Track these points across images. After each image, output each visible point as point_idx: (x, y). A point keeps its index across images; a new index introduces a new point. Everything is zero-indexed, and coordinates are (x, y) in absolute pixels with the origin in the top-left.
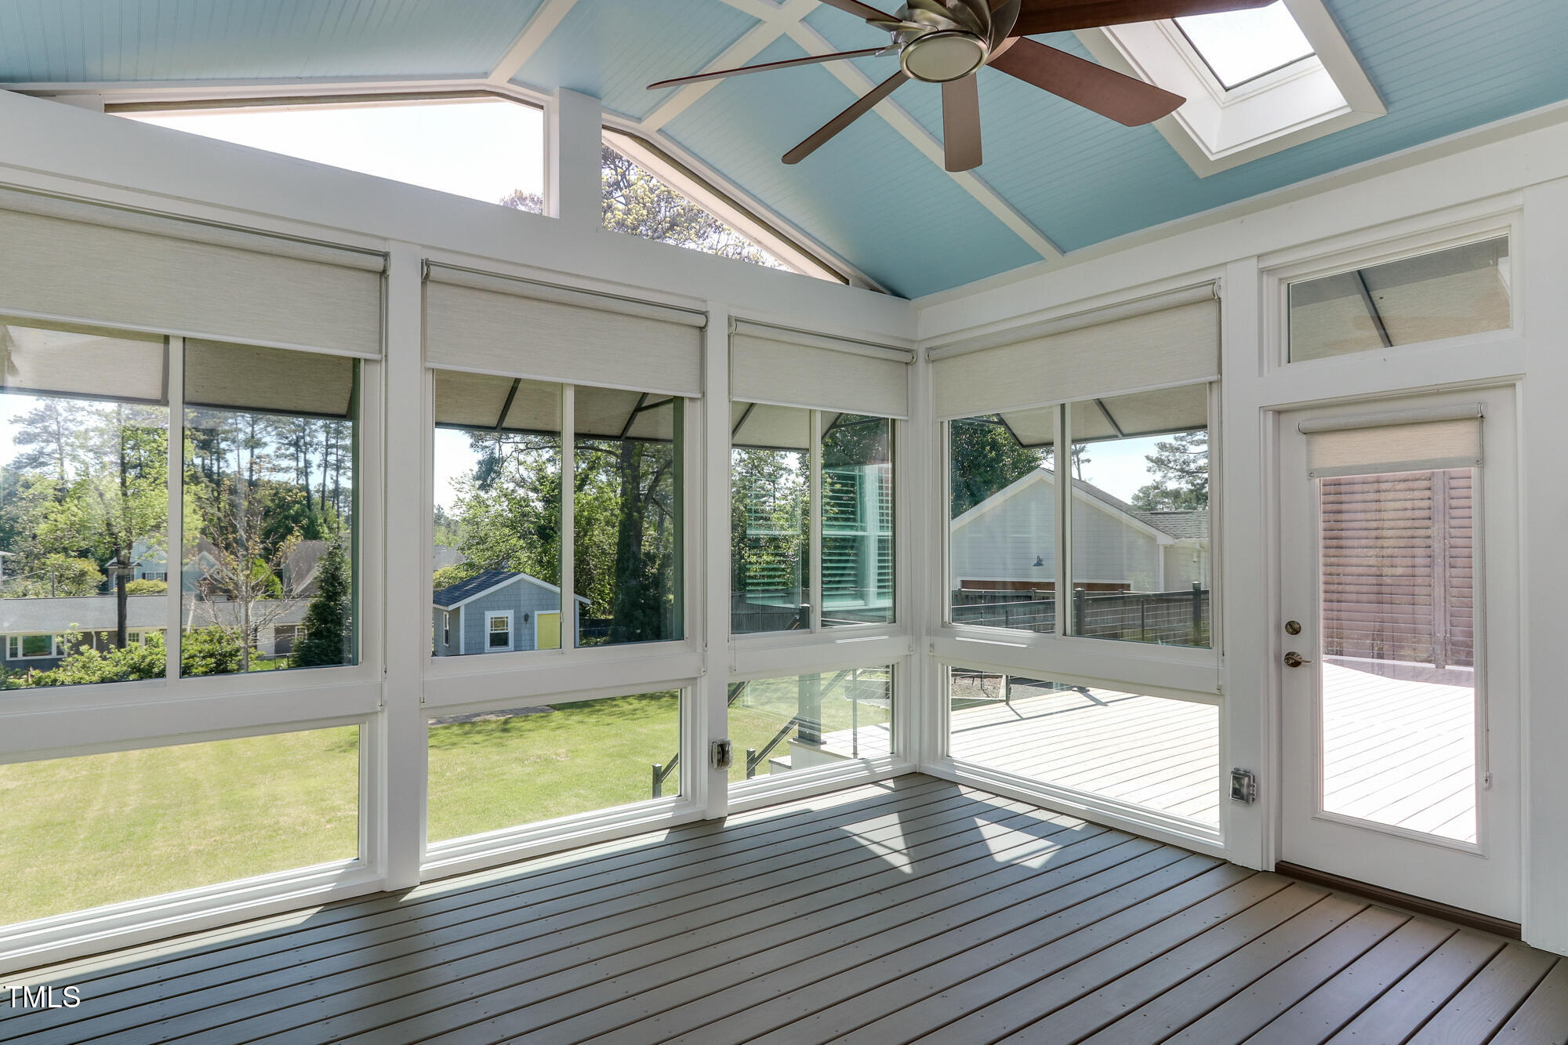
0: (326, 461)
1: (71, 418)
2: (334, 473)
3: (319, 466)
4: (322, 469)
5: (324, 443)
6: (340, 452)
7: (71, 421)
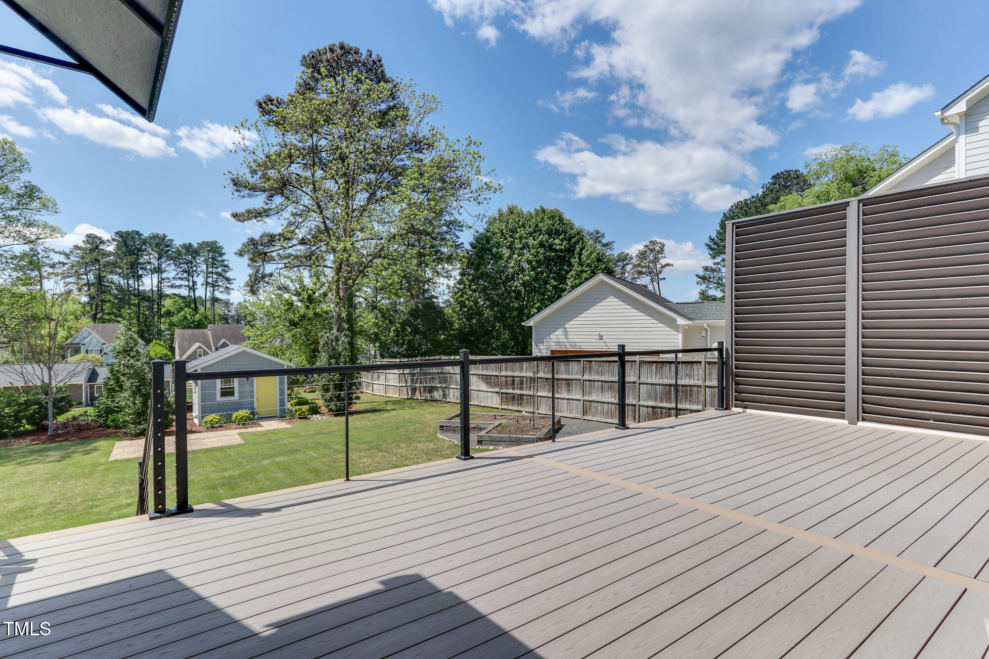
0: (207, 282)
1: (46, 255)
2: (211, 289)
3: (203, 285)
4: (204, 286)
5: (205, 271)
6: (215, 276)
7: (46, 257)
